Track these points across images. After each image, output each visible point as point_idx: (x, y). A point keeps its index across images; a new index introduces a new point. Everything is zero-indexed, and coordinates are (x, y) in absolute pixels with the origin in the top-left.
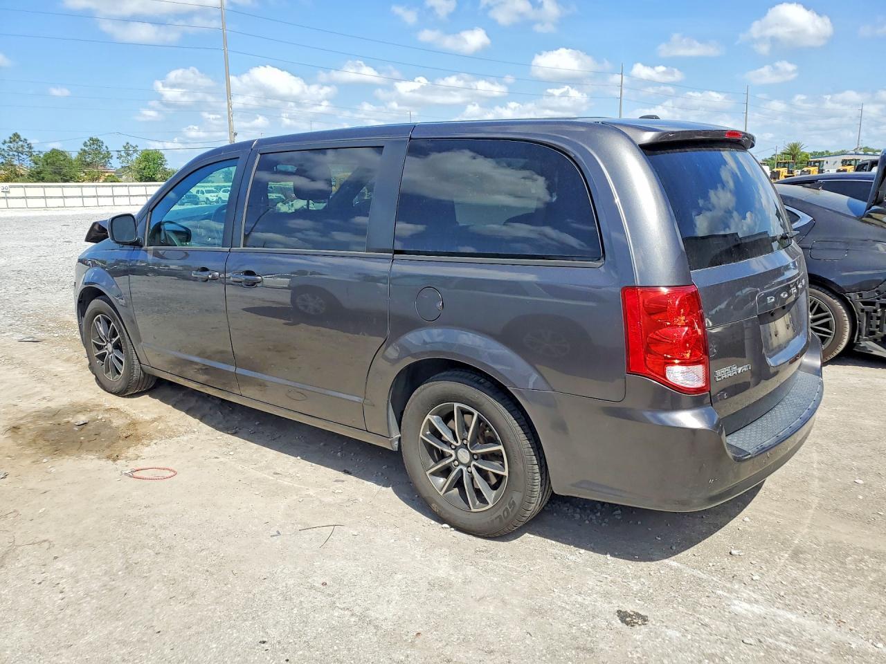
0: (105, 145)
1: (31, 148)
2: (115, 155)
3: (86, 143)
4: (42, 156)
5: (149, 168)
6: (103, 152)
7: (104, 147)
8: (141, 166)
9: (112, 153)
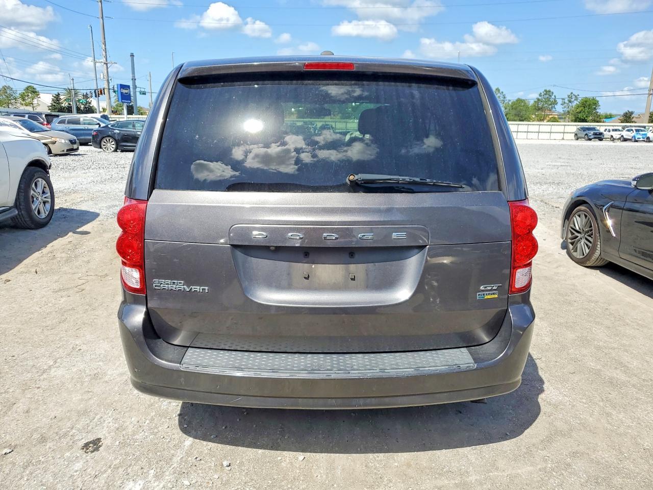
0: (554, 95)
1: (504, 98)
2: (560, 101)
3: (541, 93)
4: (510, 103)
5: (584, 112)
6: (552, 100)
7: (553, 97)
8: (578, 110)
9: (558, 100)
